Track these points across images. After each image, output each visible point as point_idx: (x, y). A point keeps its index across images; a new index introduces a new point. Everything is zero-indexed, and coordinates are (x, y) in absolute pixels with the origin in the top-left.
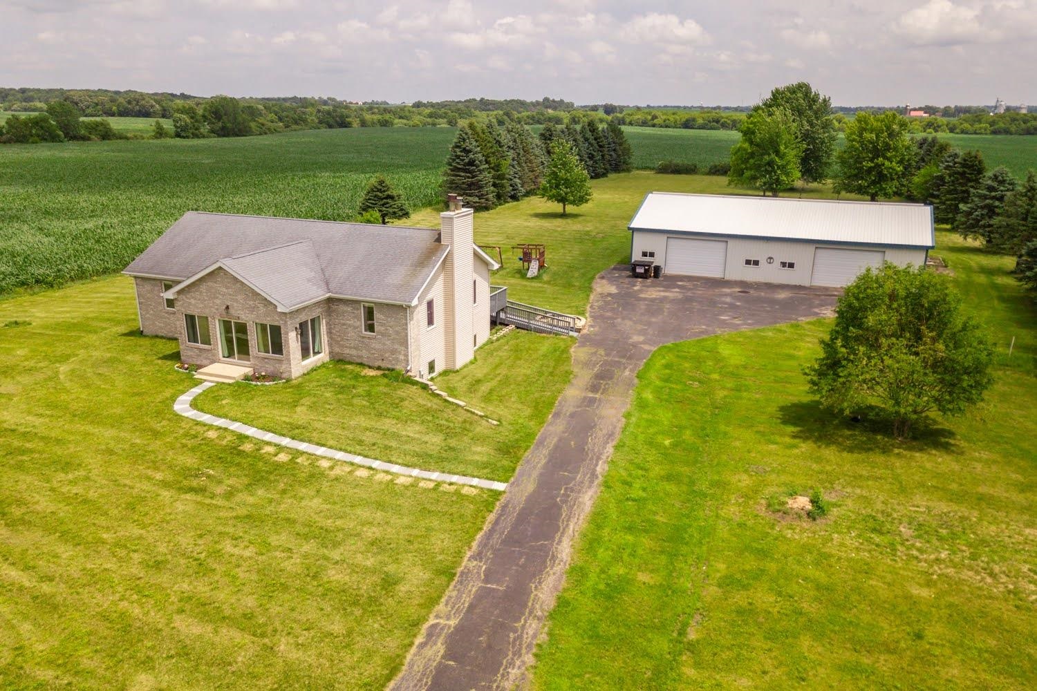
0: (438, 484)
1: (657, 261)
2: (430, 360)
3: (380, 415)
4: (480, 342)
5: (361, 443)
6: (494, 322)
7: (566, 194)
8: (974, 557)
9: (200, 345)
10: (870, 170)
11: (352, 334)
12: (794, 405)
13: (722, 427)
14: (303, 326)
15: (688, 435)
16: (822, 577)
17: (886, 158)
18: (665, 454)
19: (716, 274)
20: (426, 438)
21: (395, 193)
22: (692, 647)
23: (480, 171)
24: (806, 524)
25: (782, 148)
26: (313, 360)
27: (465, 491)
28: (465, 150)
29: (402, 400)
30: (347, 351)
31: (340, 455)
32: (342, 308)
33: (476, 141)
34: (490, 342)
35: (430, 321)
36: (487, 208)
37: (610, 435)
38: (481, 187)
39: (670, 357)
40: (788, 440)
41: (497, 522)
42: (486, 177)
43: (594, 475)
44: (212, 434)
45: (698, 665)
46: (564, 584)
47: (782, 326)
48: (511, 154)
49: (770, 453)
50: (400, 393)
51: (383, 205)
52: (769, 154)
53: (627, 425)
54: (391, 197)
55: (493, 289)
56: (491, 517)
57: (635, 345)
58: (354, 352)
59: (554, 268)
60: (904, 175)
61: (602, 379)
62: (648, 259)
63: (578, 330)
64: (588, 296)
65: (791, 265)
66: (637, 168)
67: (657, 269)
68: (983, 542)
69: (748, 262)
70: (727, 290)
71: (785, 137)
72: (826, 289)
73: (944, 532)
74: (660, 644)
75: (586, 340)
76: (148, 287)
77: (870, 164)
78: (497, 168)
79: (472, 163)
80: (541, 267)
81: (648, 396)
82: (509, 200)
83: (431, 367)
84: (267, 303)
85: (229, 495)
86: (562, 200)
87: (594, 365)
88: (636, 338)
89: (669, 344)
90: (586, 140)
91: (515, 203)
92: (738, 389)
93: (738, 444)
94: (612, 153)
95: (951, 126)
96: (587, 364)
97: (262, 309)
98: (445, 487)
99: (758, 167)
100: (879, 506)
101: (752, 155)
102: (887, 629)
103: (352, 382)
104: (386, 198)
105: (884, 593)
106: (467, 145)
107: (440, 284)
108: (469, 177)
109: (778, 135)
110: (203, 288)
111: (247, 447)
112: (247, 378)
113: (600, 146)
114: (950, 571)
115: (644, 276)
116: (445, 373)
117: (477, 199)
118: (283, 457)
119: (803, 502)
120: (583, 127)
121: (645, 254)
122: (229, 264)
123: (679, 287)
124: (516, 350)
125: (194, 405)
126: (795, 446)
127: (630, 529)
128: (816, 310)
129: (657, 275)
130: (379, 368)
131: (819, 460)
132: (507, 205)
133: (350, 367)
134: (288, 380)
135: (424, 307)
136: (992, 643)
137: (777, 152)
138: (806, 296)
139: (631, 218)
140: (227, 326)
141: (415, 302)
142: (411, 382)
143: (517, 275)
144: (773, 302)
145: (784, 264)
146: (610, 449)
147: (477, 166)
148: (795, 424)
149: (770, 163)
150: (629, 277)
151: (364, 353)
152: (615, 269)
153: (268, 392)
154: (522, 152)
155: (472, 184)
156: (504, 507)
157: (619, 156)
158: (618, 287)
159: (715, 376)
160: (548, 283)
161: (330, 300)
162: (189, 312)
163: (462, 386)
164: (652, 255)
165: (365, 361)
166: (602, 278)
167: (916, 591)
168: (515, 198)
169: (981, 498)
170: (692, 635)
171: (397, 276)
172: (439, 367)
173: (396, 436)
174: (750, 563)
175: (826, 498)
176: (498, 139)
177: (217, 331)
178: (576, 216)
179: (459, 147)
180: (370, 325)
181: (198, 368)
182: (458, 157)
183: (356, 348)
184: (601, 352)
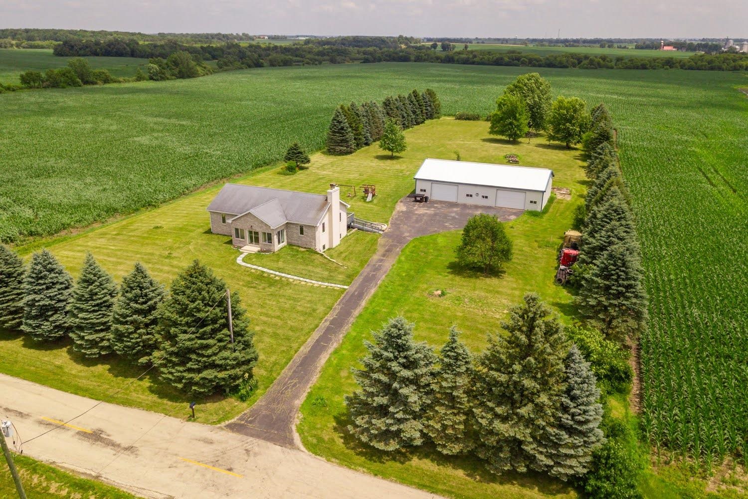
0: (327, 287)
1: (426, 194)
2: (323, 245)
3: (307, 265)
4: (342, 237)
5: (302, 274)
6: (349, 227)
8: (481, 306)
9: (240, 239)
10: (563, 130)
11: (295, 235)
13: (425, 270)
14: (279, 232)
15: (412, 272)
16: (434, 311)
17: (570, 123)
18: (402, 279)
19: (453, 200)
20: (323, 273)
21: (302, 150)
23: (346, 133)
24: (436, 298)
25: (518, 115)
26: (282, 245)
27: (335, 288)
28: (338, 122)
29: (314, 260)
30: (293, 241)
31: (295, 278)
32: (292, 226)
33: (345, 116)
34: (347, 236)
35: (324, 231)
36: (351, 153)
37: (385, 272)
38: (348, 142)
39: (417, 243)
40: (446, 274)
41: (345, 297)
42: (351, 135)
43: (376, 284)
44: (253, 271)
46: (362, 311)
48: (364, 120)
49: (438, 278)
50: (313, 257)
51: (297, 157)
52: (510, 119)
53: (392, 269)
54: (301, 153)
55: (348, 214)
56: (343, 295)
57: (404, 237)
58: (296, 242)
59: (380, 196)
61: (388, 252)
62: (422, 193)
63: (383, 231)
64: (392, 212)
65: (486, 197)
66: (445, 115)
67: (427, 198)
68: (487, 303)
69: (468, 195)
70: (455, 209)
71: (520, 109)
72: (501, 208)
73: (478, 300)
75: (386, 235)
76: (215, 215)
77: (564, 127)
78: (356, 129)
79: (342, 128)
80: (373, 195)
81: (403, 258)
82: (364, 145)
83: (324, 247)
84: (266, 225)
85: (264, 289)
86: (390, 149)
87: (386, 246)
88: (407, 234)
89: (419, 237)
90: (411, 102)
91: (367, 147)
92: (438, 256)
93: (428, 275)
94: (428, 108)
96: (383, 246)
97: (265, 228)
98: (330, 287)
99: (504, 126)
100: (463, 294)
101: (502, 119)
103: (296, 253)
104: (298, 153)
105: (449, 314)
106: (340, 119)
107: (327, 215)
108: (341, 136)
109: (516, 108)
110: (242, 220)
111: (265, 275)
112: (259, 252)
113: (420, 105)
114: (472, 310)
115: (420, 201)
116: (329, 249)
117: (345, 148)
118: (277, 278)
119: (439, 292)
120: (410, 94)
121: (422, 190)
122: (252, 211)
123: (434, 207)
124: (357, 240)
125: (243, 261)
126: (447, 276)
127: (384, 299)
129: (425, 201)
130: (305, 248)
132: (362, 149)
133: (294, 247)
134: (274, 253)
135: (322, 225)
137: (515, 118)
139: (415, 174)
140: (250, 232)
141: (318, 225)
142: (316, 253)
143: (362, 200)
145: (483, 197)
146: (384, 276)
147: (345, 130)
148: (451, 269)
149: (511, 124)
150: (413, 202)
151: (300, 242)
152: (408, 197)
153: (267, 257)
154: (371, 118)
155: (343, 140)
156: (347, 293)
157: (432, 109)
158: (407, 208)
159: (431, 251)
160: (376, 205)
161: (287, 223)
162: (237, 227)
163: (335, 254)
164: (425, 191)
165: (300, 245)
166: (401, 202)
167: (459, 314)
168: (367, 144)
171: (311, 214)
172: (327, 247)
173: (313, 272)
174: (416, 307)
175: (447, 291)
176: (357, 112)
177: (247, 235)
178: (397, 158)
179: (336, 120)
180: (302, 233)
181: (241, 247)
182: (335, 125)
183: (297, 240)
184: (390, 241)
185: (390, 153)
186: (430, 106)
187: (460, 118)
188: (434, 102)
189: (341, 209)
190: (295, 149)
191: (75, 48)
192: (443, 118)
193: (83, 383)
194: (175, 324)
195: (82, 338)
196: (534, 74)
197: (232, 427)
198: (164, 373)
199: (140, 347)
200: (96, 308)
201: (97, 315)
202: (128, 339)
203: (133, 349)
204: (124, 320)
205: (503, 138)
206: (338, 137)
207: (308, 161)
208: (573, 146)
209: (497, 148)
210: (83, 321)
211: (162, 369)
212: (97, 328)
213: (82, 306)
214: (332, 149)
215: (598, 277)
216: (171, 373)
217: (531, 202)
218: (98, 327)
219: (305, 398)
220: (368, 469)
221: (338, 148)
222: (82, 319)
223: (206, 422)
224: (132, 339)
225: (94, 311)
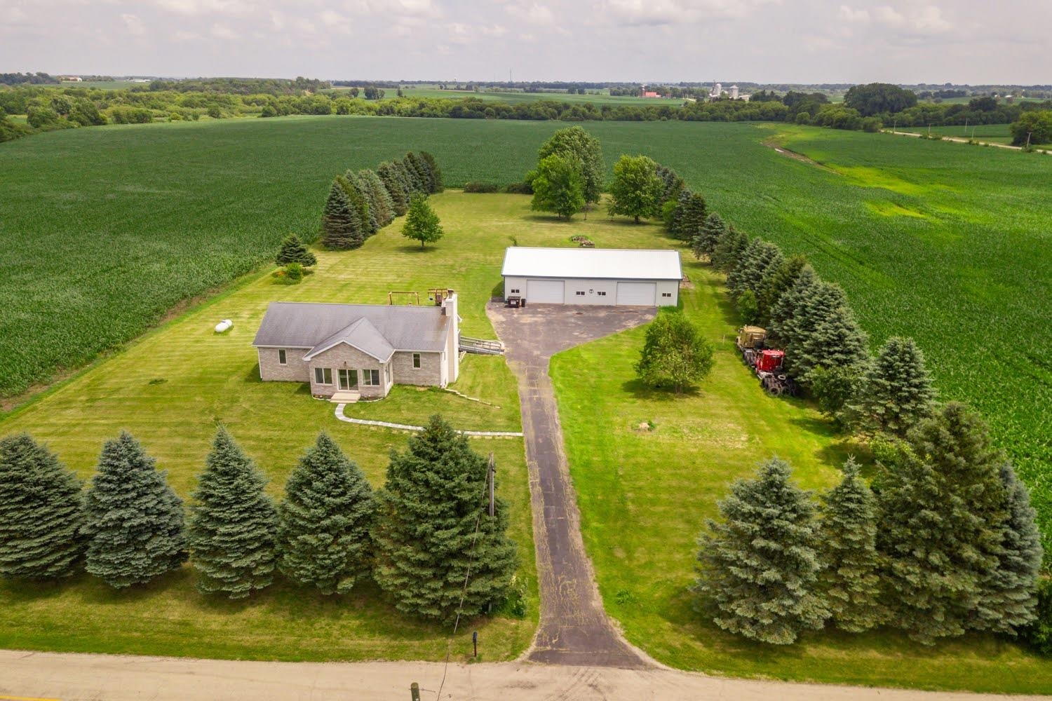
0: (494, 437)
1: (522, 295)
7: (424, 233)
8: (710, 436)
9: (324, 384)
10: (633, 200)
11: (406, 369)
12: (629, 382)
13: (600, 397)
14: (387, 368)
15: (586, 402)
16: (660, 451)
17: (641, 190)
18: (581, 413)
19: (558, 301)
20: (472, 418)
22: (621, 476)
23: (351, 217)
24: (649, 433)
25: (571, 183)
27: (507, 438)
28: (339, 202)
29: (449, 401)
30: (403, 379)
32: (401, 356)
33: (346, 193)
34: (461, 362)
37: (553, 407)
38: (354, 230)
39: (559, 363)
40: (631, 400)
41: (529, 448)
42: (357, 222)
43: (556, 426)
45: (625, 481)
46: (568, 464)
47: (609, 336)
48: (368, 198)
49: (625, 407)
51: (298, 256)
52: (561, 188)
53: (558, 401)
54: (302, 250)
56: (525, 446)
57: (538, 357)
58: (407, 379)
60: (656, 202)
61: (532, 379)
62: (515, 295)
63: (503, 351)
64: (490, 324)
65: (604, 294)
66: (449, 187)
67: (524, 301)
68: (713, 431)
69: (578, 293)
70: (569, 313)
71: (572, 175)
72: (625, 307)
73: (699, 429)
74: (612, 477)
75: (511, 356)
76: (268, 352)
77: (633, 195)
78: (361, 212)
79: (345, 212)
81: (559, 385)
82: (370, 234)
83: (445, 382)
84: (371, 358)
86: (422, 238)
87: (524, 371)
88: (536, 353)
89: (555, 354)
90: (409, 170)
91: (374, 236)
92: (599, 377)
93: (609, 404)
94: (429, 178)
95: (680, 113)
96: (520, 371)
98: (497, 438)
99: (554, 198)
100: (674, 423)
101: (550, 189)
102: (684, 463)
103: (416, 396)
104: (299, 251)
105: (681, 452)
106: (340, 197)
107: (448, 335)
108: (344, 223)
109: (568, 174)
110: (329, 354)
111: (395, 432)
112: (360, 399)
113: (420, 174)
114: (703, 442)
115: (517, 306)
117: (352, 240)
119: (645, 425)
120: (406, 161)
121: (513, 291)
122: (348, 339)
123: (540, 313)
125: (346, 415)
126: (635, 402)
127: (582, 443)
128: (624, 324)
129: (523, 305)
130: (423, 386)
131: (646, 407)
132: (369, 239)
133: (408, 387)
134: (384, 398)
136: (716, 461)
137: (567, 187)
138: (617, 314)
139: (501, 268)
140: (342, 372)
141: (445, 350)
142: (444, 391)
144: (598, 319)
145: (599, 293)
146: (557, 414)
147: (350, 214)
148: (631, 392)
149: (563, 195)
150: (506, 307)
151: (414, 379)
152: (493, 301)
153: (379, 406)
154: (374, 194)
155: (347, 228)
156: (528, 442)
157: (433, 179)
158: (504, 316)
159: (586, 371)
161: (396, 353)
162: (318, 367)
164: (518, 291)
165: (414, 383)
166: (489, 309)
167: (692, 450)
168: (373, 232)
169: (714, 415)
170: (621, 473)
171: (429, 336)
172: (451, 382)
174: (633, 449)
175: (654, 422)
176: (357, 187)
177: (336, 376)
178: (432, 249)
179: (334, 199)
180: (417, 364)
181: (330, 397)
182: (335, 207)
183: (409, 377)
184: (523, 363)
185: (417, 243)
186: (429, 175)
187: (472, 189)
188: (433, 169)
189: (457, 325)
190: (294, 246)
192: (447, 191)
193: (248, 640)
194: (420, 517)
195: (226, 567)
196: (578, 127)
197: (537, 657)
198: (408, 598)
199: (344, 565)
200: (246, 515)
201: (249, 526)
202: (326, 556)
203: (330, 570)
204: (314, 527)
205: (547, 214)
207: (314, 262)
208: (642, 219)
209: (551, 229)
210: (226, 539)
211: (403, 592)
212: (251, 547)
213: (222, 515)
214: (332, 241)
215: (881, 378)
216: (420, 596)
217: (664, 295)
218: (249, 545)
219: (601, 597)
220: (769, 673)
221: (342, 240)
222: (224, 535)
223: (497, 659)
224: (332, 553)
225: (244, 520)
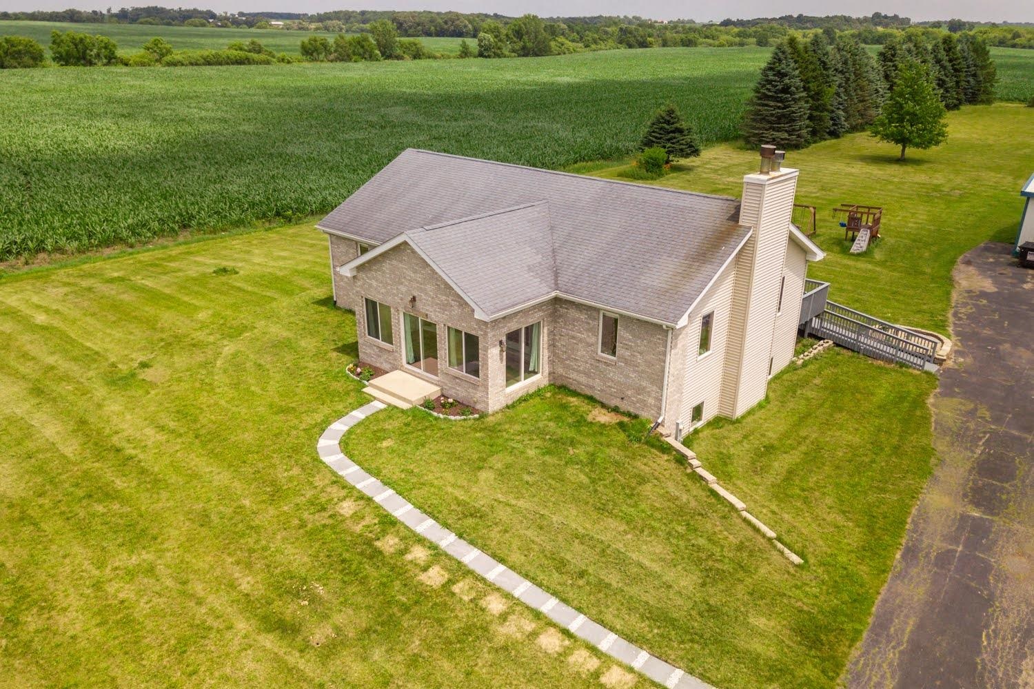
2: (696, 404)
3: (602, 509)
4: (779, 366)
5: (561, 566)
6: (805, 333)
7: (911, 133)
9: (380, 342)
11: (582, 352)
14: (513, 337)
20: (669, 576)
21: (684, 125)
23: (794, 99)
26: (523, 385)
28: (779, 73)
29: (643, 480)
30: (573, 375)
31: (523, 589)
32: (573, 313)
33: (796, 62)
34: (792, 368)
35: (705, 344)
36: (797, 147)
38: (793, 120)
42: (802, 107)
44: (347, 508)
48: (838, 79)
50: (640, 466)
54: (680, 131)
55: (809, 285)
58: (583, 379)
59: (890, 241)
63: (940, 362)
64: (948, 293)
66: (1001, 99)
75: (953, 382)
76: (343, 247)
78: (817, 96)
79: (786, 90)
80: (873, 237)
82: (827, 136)
83: (697, 412)
84: (463, 304)
85: (329, 651)
86: (903, 140)
87: (975, 440)
90: (938, 60)
91: (834, 141)
94: (971, 79)
96: (961, 437)
97: (456, 311)
103: (571, 433)
104: (673, 132)
106: (782, 67)
107: (728, 285)
108: (779, 108)
110: (386, 266)
111: (389, 544)
112: (428, 404)
113: (956, 70)
116: (717, 422)
118: (435, 577)
120: (936, 46)
122: (414, 237)
124: (834, 389)
130: (616, 410)
132: (823, 143)
133: (574, 400)
134: (483, 415)
135: (698, 323)
140: (413, 323)
141: (683, 322)
142: (661, 445)
143: (837, 249)
147: (792, 94)
150: (1011, 265)
151: (597, 383)
152: (986, 249)
153: (448, 436)
154: (853, 77)
155: (783, 115)
157: (979, 82)
158: (995, 282)
160: (882, 264)
161: (556, 300)
162: (370, 297)
163: (741, 453)
165: (597, 396)
166: (968, 263)
168: (834, 134)
171: (660, 274)
172: (708, 414)
173: (621, 561)
176: (824, 59)
177: (400, 328)
178: (917, 161)
179: (773, 69)
180: (610, 344)
181: (372, 375)
182: (770, 82)
183: (587, 374)
184: (984, 412)
185: (894, 149)
186: (974, 75)
188: (983, 68)
189: (787, 263)
190: (668, 123)
191: (405, 25)
192: (997, 104)
206: (772, 109)
214: (755, 135)
